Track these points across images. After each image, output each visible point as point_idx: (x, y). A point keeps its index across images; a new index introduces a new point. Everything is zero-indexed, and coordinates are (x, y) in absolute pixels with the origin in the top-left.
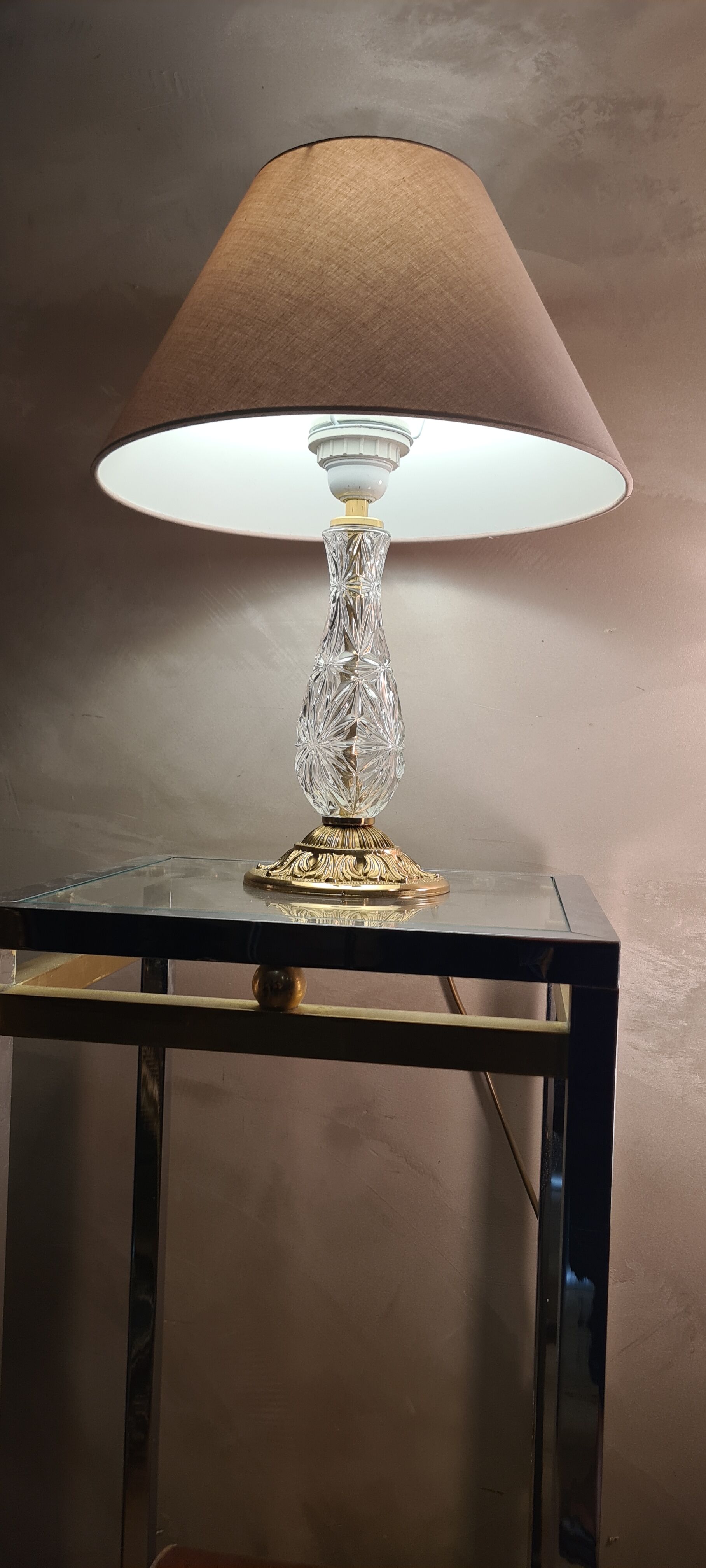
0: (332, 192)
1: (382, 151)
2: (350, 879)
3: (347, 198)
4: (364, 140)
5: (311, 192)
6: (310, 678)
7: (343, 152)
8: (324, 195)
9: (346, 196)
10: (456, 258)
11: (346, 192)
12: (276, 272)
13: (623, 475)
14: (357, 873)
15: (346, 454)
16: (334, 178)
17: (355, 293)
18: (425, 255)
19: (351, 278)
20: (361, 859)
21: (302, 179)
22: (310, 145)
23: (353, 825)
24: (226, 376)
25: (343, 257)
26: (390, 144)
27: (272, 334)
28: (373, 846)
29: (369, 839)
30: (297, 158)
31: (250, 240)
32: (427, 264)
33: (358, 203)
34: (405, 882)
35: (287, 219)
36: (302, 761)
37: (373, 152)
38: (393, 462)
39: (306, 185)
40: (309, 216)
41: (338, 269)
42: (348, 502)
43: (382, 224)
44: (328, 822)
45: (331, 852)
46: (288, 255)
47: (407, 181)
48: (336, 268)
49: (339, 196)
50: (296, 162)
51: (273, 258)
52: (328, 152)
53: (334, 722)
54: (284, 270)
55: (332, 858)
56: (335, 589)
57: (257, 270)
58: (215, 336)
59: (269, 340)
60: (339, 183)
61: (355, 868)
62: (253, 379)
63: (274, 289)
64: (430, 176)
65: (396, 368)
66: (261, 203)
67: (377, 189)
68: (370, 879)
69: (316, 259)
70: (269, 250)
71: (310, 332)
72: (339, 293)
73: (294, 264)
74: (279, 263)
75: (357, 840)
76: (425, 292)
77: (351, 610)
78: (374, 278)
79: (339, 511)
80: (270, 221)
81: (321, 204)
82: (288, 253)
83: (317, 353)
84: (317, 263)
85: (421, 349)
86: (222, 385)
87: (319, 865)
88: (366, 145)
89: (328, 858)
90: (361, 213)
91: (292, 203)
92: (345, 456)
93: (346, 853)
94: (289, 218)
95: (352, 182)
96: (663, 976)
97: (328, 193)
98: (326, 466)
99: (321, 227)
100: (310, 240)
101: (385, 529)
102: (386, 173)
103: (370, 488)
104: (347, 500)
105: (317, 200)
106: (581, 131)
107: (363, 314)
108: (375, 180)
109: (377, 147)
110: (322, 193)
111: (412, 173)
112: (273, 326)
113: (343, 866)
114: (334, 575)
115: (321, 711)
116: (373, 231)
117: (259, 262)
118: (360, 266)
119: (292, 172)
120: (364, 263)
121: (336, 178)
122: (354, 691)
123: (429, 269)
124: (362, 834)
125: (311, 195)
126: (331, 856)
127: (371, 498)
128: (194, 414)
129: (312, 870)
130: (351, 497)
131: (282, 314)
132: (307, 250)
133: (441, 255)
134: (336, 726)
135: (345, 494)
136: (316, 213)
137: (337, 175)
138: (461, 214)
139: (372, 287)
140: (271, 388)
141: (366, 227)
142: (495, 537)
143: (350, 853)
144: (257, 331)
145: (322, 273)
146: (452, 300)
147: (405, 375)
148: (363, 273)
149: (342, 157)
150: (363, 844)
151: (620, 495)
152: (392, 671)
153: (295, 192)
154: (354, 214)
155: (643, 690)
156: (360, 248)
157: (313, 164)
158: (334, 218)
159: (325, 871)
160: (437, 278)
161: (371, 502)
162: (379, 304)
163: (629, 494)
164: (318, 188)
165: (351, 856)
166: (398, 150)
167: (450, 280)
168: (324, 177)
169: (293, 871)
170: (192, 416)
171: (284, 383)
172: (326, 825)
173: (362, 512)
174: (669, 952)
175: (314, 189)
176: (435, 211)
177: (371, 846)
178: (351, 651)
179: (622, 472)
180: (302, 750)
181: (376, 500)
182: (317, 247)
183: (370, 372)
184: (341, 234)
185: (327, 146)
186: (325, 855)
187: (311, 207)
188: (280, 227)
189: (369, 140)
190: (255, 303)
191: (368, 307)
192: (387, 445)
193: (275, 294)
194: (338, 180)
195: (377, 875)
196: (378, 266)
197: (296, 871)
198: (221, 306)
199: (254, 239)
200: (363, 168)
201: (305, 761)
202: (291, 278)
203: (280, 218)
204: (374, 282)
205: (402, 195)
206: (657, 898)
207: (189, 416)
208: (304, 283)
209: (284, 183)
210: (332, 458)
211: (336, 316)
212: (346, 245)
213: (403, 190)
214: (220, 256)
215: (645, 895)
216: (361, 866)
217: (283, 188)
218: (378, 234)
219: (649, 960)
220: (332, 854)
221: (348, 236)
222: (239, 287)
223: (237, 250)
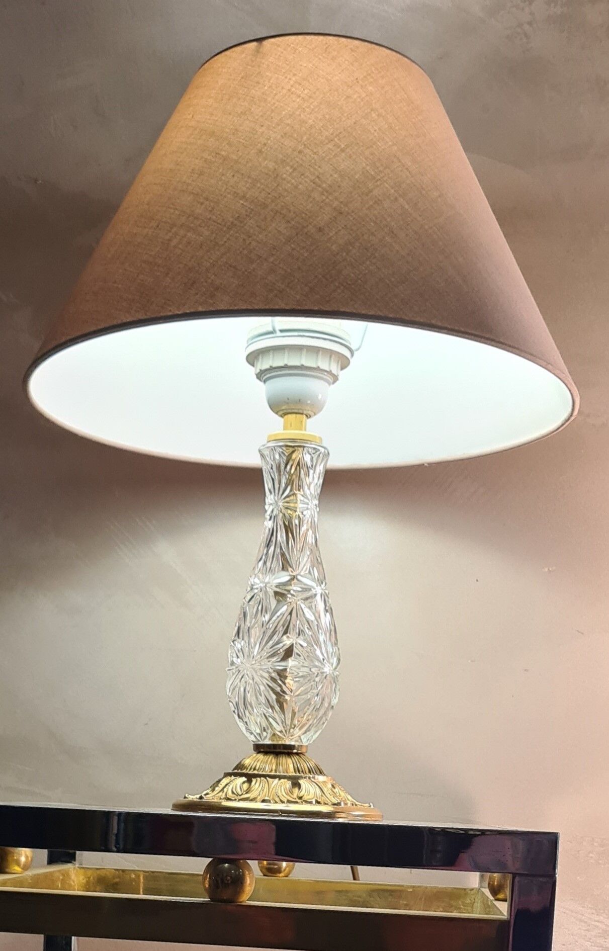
0: (284, 91)
1: (334, 50)
2: (286, 801)
3: (301, 98)
4: (316, 37)
5: (262, 91)
6: (244, 600)
7: (295, 50)
8: (276, 94)
9: (299, 97)
10: (410, 164)
11: (299, 92)
12: (229, 173)
13: (570, 391)
14: (292, 796)
15: (286, 365)
16: (286, 77)
17: (309, 196)
18: (379, 160)
19: (306, 182)
20: (296, 784)
21: (253, 77)
22: (260, 40)
23: (286, 751)
24: (182, 278)
25: (298, 160)
26: (343, 42)
27: (228, 236)
28: (307, 772)
29: (304, 766)
30: (247, 55)
31: (199, 139)
32: (381, 169)
33: (311, 104)
34: (340, 805)
35: (239, 118)
36: (236, 684)
37: (326, 51)
38: (333, 375)
39: (258, 83)
40: (262, 116)
41: (293, 172)
42: (286, 417)
43: (336, 126)
44: (260, 749)
45: (265, 776)
46: (241, 156)
47: (361, 82)
48: (291, 171)
49: (292, 96)
50: (245, 58)
51: (225, 159)
52: (279, 49)
53: (271, 642)
54: (238, 172)
55: (266, 782)
56: (271, 508)
57: (209, 170)
58: (167, 237)
59: (225, 242)
60: (292, 82)
61: (290, 791)
62: (210, 281)
63: (228, 191)
64: (383, 77)
65: (353, 273)
66: (209, 100)
67: (330, 90)
68: (306, 802)
69: (270, 161)
70: (221, 150)
71: (266, 235)
72: (295, 196)
73: (248, 165)
74: (232, 164)
75: (291, 766)
76: (380, 198)
77: (288, 529)
78: (329, 182)
79: (276, 426)
80: (220, 120)
81: (274, 104)
82: (240, 154)
83: (275, 257)
84: (271, 165)
85: (377, 255)
86: (178, 287)
87: (253, 789)
88: (318, 42)
89: (262, 782)
90: (315, 114)
91: (243, 102)
92: (286, 367)
93: (280, 777)
94: (240, 118)
95: (305, 82)
96: (595, 936)
97: (280, 92)
98: (264, 378)
99: (274, 128)
100: (263, 140)
101: (324, 445)
102: (340, 73)
103: (309, 402)
104: (286, 414)
105: (269, 99)
106: (530, 23)
107: (320, 218)
108: (328, 80)
109: (329, 46)
110: (274, 92)
111: (365, 74)
112: (228, 228)
113: (278, 790)
114: (271, 493)
115: (256, 632)
116: (327, 133)
117: (210, 162)
118: (315, 169)
119: (241, 68)
120: (319, 167)
121: (289, 77)
122: (291, 614)
123: (383, 174)
124: (297, 760)
125: (263, 93)
126: (266, 780)
127: (310, 413)
128: (150, 315)
129: (246, 793)
130: (290, 411)
131: (237, 215)
132: (260, 151)
133: (395, 160)
134: (271, 648)
135: (283, 408)
136: (268, 113)
137: (289, 74)
138: (414, 118)
139: (327, 192)
140: (229, 291)
141: (320, 130)
142: (431, 465)
143: (284, 777)
144: (212, 233)
145: (277, 175)
146: (407, 207)
147: (361, 281)
148: (318, 177)
149: (295, 55)
150: (297, 770)
151: (565, 415)
152: (329, 593)
153: (245, 90)
154: (308, 116)
155: (583, 634)
156: (315, 151)
157: (263, 61)
158: (287, 119)
159: (260, 794)
160: (392, 184)
161: (310, 416)
162: (335, 209)
163: (576, 412)
164: (270, 87)
165: (286, 780)
166: (351, 49)
167: (404, 186)
168: (276, 75)
169: (226, 795)
170: (148, 317)
171: (243, 285)
172: (259, 752)
173: (301, 426)
174: (602, 911)
175: (266, 88)
176: (388, 114)
177: (306, 772)
178: (287, 570)
179: (570, 387)
180: (236, 672)
181: (315, 414)
182: (271, 148)
183: (328, 276)
184: (295, 135)
185: (278, 43)
186: (259, 779)
187: (263, 106)
188: (231, 127)
189: (321, 38)
190: (208, 204)
191: (324, 211)
192: (329, 356)
193: (229, 196)
194: (290, 79)
195: (312, 799)
196: (333, 170)
197: (230, 794)
198: (172, 206)
199: (204, 137)
200: (316, 67)
201: (239, 684)
202: (246, 179)
203: (231, 116)
204: (330, 186)
205: (355, 96)
206: (591, 855)
207: (144, 317)
208: (259, 185)
209: (234, 80)
210: (272, 369)
211: (292, 219)
212: (300, 147)
213: (356, 91)
214: (165, 154)
215: (578, 851)
216: (296, 790)
217: (232, 85)
218: (332, 136)
219: (581, 921)
220: (266, 778)
221: (302, 138)
222: (190, 188)
223: (185, 149)
